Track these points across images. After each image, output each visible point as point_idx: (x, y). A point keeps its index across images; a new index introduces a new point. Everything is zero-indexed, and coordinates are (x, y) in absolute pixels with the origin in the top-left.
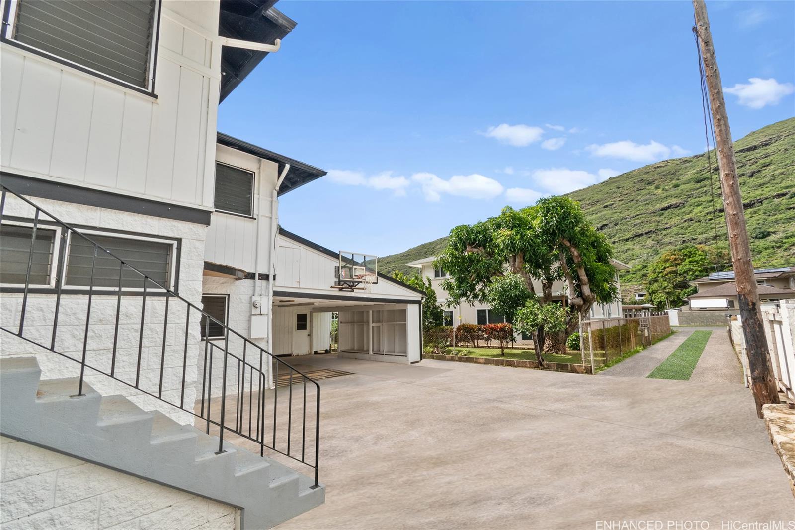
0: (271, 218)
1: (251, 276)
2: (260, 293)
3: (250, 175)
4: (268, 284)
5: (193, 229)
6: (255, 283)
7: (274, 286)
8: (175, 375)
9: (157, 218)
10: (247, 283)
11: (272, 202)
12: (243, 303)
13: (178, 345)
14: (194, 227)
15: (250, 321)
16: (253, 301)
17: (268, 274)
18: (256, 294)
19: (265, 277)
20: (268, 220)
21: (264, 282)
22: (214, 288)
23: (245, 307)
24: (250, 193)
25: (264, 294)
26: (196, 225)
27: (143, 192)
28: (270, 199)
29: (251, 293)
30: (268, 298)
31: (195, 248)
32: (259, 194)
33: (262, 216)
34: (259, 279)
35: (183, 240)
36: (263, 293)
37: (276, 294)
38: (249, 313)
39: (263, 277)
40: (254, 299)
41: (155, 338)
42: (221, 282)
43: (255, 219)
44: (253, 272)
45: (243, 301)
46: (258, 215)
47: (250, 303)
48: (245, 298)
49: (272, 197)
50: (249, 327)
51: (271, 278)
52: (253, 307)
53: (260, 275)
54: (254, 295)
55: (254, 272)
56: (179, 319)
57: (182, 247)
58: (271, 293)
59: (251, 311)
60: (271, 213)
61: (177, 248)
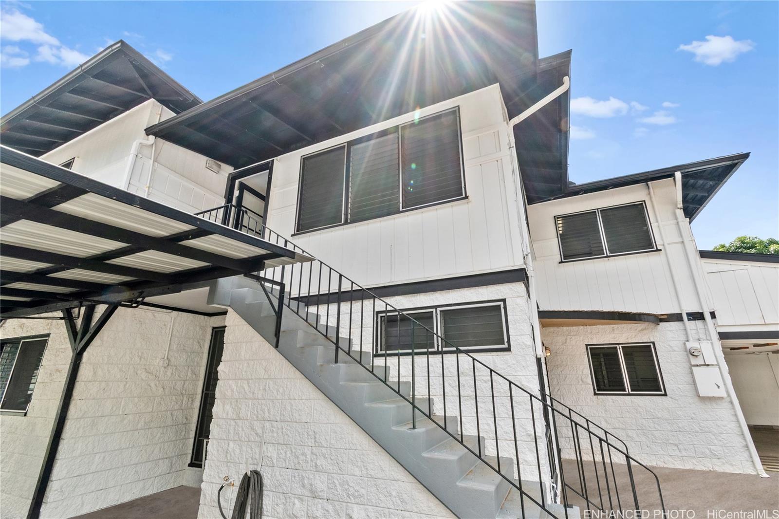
0: (683, 242)
1: (677, 317)
2: (697, 337)
3: (640, 206)
4: (706, 324)
5: (512, 288)
6: (684, 324)
7: (716, 326)
8: (521, 426)
9: (485, 287)
10: (674, 325)
11: (678, 223)
12: (675, 351)
13: (519, 397)
14: (513, 286)
15: (692, 373)
16: (688, 349)
17: (701, 311)
18: (691, 338)
19: (697, 316)
20: (680, 246)
21: (699, 323)
22: (633, 336)
23: (680, 356)
24: (646, 225)
25: (705, 338)
26: (514, 284)
27: (472, 270)
28: (675, 221)
29: (683, 338)
30: (712, 343)
31: (517, 305)
32: (657, 222)
33: (669, 244)
34: (689, 320)
35: (507, 299)
36: (702, 336)
37: (723, 336)
38: (688, 364)
39: (696, 316)
40: (689, 345)
41: (500, 389)
42: (640, 328)
43: (660, 250)
44: (677, 311)
45: (676, 349)
46: (663, 245)
47: (686, 351)
48: (677, 345)
49: (676, 218)
50: (693, 380)
51: (707, 316)
52: (690, 356)
53: (688, 314)
54: (688, 341)
55: (679, 312)
56: (516, 372)
57: (507, 306)
58: (715, 337)
59: (690, 362)
60: (681, 236)
61: (504, 308)
